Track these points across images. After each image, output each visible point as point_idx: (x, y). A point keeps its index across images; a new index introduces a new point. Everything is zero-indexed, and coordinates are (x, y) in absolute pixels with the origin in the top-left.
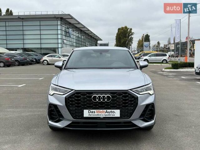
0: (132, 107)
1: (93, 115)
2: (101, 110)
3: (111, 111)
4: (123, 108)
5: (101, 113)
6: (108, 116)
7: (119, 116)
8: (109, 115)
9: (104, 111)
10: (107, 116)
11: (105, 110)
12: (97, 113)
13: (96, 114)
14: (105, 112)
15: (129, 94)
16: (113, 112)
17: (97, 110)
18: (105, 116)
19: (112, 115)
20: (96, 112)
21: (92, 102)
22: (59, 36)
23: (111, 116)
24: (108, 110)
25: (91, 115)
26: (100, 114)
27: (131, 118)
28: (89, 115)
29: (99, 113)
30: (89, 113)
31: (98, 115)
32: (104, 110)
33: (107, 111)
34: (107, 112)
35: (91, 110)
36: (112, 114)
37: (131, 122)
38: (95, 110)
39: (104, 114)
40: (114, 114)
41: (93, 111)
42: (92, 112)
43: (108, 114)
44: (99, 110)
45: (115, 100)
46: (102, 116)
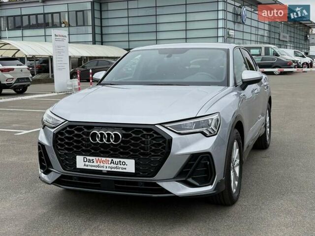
0: (158, 156)
1: (91, 166)
2: (104, 159)
3: (120, 162)
4: (142, 157)
5: (104, 164)
6: (115, 170)
7: (134, 171)
8: (116, 168)
9: (108, 161)
10: (113, 170)
11: (110, 159)
12: (97, 162)
13: (95, 164)
14: (110, 162)
15: (156, 133)
16: (124, 163)
17: (97, 158)
18: (110, 170)
19: (122, 169)
20: (95, 161)
21: (89, 143)
22: (221, 24)
23: (120, 170)
24: (115, 160)
25: (87, 166)
26: (102, 164)
27: (157, 177)
28: (85, 165)
29: (100, 163)
30: (84, 162)
31: (98, 166)
32: (107, 159)
33: (112, 160)
34: (113, 163)
35: (88, 158)
36: (122, 166)
37: (156, 185)
38: (94, 158)
39: (108, 165)
40: (125, 166)
41: (91, 158)
42: (89, 161)
43: (115, 166)
44: (100, 158)
45: (128, 142)
46: (104, 169)
